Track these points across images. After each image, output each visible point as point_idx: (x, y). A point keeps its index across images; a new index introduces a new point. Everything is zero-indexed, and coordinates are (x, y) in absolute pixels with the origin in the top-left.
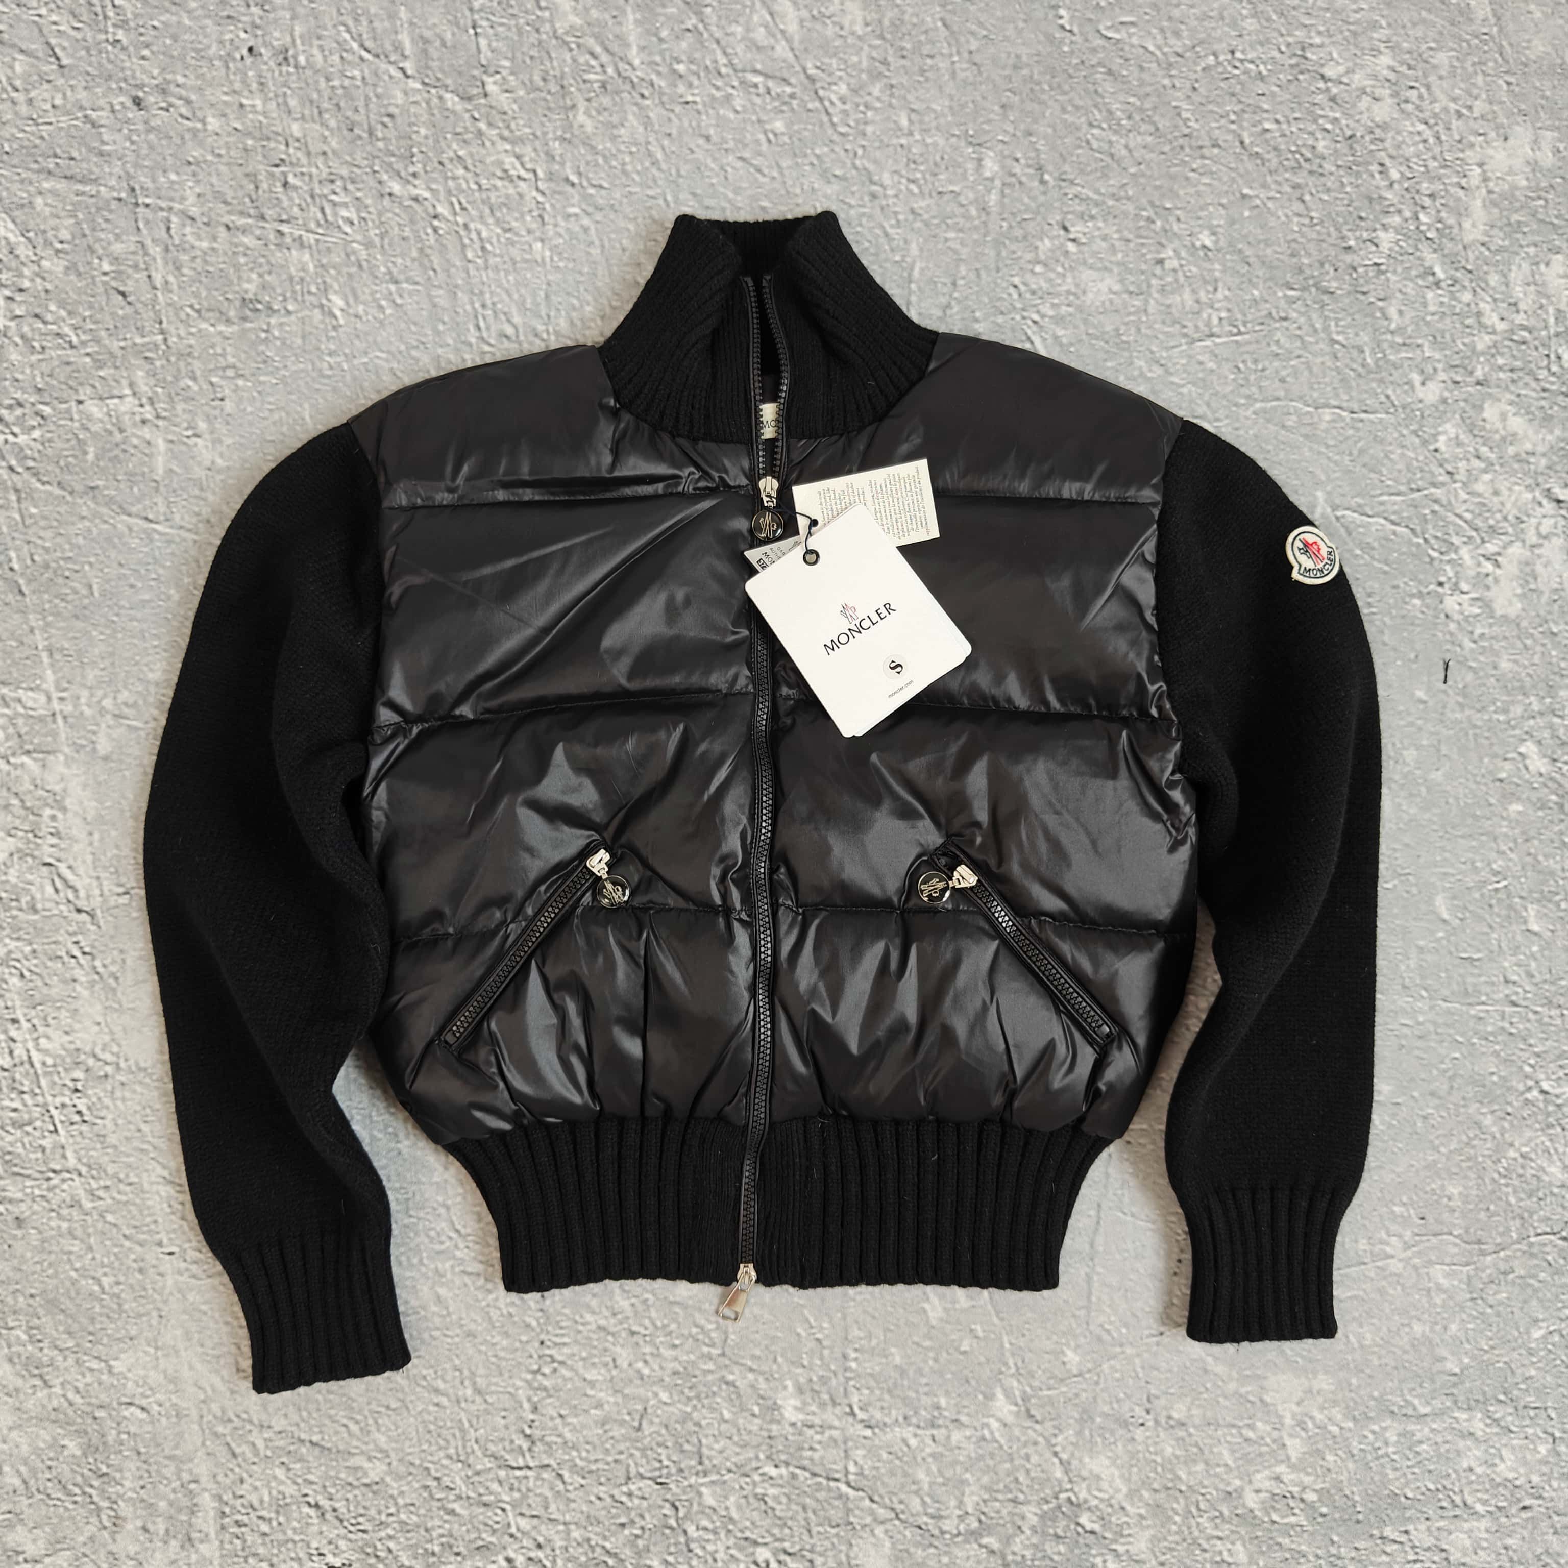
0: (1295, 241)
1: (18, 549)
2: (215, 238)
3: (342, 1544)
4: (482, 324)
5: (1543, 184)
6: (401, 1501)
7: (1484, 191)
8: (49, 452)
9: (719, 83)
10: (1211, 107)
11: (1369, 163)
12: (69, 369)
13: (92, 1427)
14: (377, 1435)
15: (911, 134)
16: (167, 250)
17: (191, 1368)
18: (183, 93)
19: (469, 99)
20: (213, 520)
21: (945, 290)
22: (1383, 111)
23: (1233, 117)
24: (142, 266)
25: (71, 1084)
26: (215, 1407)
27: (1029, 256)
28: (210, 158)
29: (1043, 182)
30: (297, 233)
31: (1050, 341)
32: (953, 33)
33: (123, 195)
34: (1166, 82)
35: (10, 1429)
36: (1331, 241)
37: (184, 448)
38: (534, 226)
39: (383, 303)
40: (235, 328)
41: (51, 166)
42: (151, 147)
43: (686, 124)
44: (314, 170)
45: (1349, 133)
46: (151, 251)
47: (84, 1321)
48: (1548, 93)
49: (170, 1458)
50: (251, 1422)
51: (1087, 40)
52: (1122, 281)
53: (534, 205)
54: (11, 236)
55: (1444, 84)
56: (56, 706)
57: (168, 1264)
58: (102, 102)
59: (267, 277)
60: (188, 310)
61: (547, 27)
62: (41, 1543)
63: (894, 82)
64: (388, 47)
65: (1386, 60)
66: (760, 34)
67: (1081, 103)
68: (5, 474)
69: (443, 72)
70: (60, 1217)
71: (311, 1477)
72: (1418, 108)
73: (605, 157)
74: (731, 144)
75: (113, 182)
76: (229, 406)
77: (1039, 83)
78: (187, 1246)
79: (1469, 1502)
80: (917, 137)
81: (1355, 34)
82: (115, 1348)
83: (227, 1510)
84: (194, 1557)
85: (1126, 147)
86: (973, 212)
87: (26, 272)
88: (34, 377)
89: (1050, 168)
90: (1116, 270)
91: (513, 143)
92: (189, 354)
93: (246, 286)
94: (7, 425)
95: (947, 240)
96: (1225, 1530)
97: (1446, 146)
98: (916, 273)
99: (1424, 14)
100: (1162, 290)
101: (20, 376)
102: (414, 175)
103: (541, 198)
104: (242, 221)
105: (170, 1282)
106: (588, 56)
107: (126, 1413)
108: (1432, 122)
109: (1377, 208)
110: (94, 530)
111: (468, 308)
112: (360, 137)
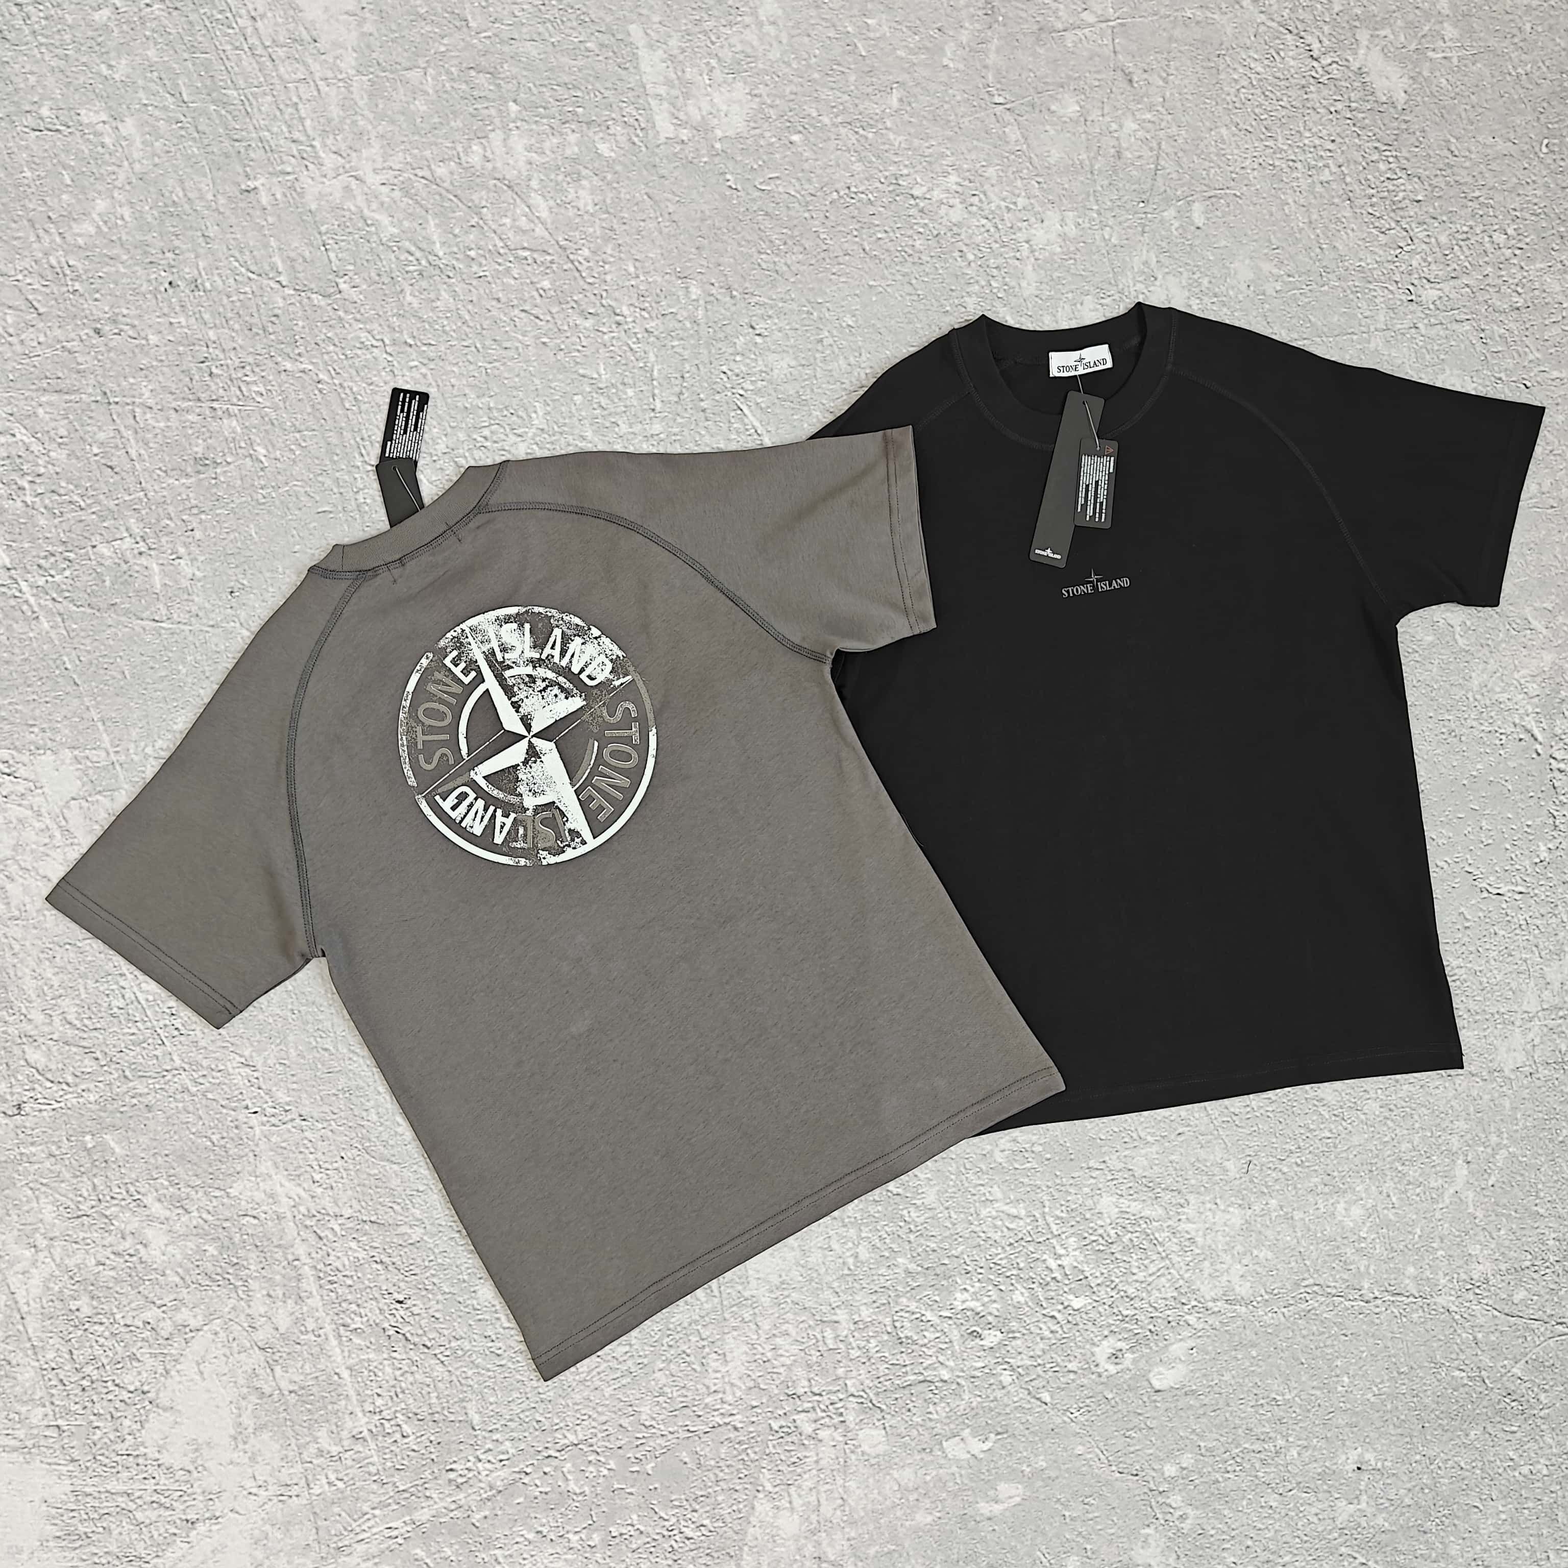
0: (910, 312)
1: (68, 655)
2: (168, 420)
3: (402, 1285)
4: (363, 451)
5: (1072, 249)
6: (436, 1251)
7: (1032, 259)
8: (78, 584)
9: (500, 261)
10: (839, 228)
11: (951, 252)
12: (82, 524)
13: (222, 1234)
14: (414, 1210)
15: (638, 277)
16: (136, 432)
17: (282, 1185)
18: (128, 320)
19: (329, 296)
20: (200, 614)
21: (677, 382)
22: (957, 214)
23: (855, 233)
24: (121, 446)
25: (168, 1011)
26: (303, 1209)
27: (731, 350)
28: (155, 363)
29: (732, 297)
30: (225, 407)
31: (753, 408)
32: (656, 202)
33: (99, 398)
34: (807, 215)
35: (166, 1245)
36: (934, 309)
37: (172, 568)
38: (388, 378)
39: (293, 447)
40: (193, 480)
41: (45, 385)
42: (113, 362)
43: (482, 292)
44: (229, 361)
45: (935, 232)
46: (125, 434)
47: (205, 1166)
48: (1066, 186)
49: (279, 1246)
50: (328, 1214)
51: (748, 194)
52: (796, 358)
53: (386, 364)
54: (24, 438)
55: (996, 189)
56: (113, 757)
57: (254, 1120)
58: (73, 335)
59: (209, 441)
60: (158, 472)
61: (375, 238)
62: (200, 1318)
63: (620, 242)
64: (267, 268)
65: (953, 178)
66: (523, 222)
67: (749, 238)
68: (50, 604)
69: (307, 279)
70: (176, 1100)
71: (375, 1244)
72: (981, 209)
73: (429, 323)
74: (515, 302)
75: (90, 390)
76: (198, 534)
77: (719, 229)
78: (265, 1106)
79: (1142, 1135)
80: (642, 278)
81: (930, 163)
82: (229, 1181)
83: (321, 1275)
84: (305, 1309)
85: (786, 264)
86: (688, 325)
87: (40, 462)
88: (59, 534)
89: (736, 286)
90: (791, 351)
91: (364, 323)
92: (164, 502)
93: (196, 449)
94: (46, 570)
95: (673, 347)
96: (985, 1179)
97: (1002, 232)
98: (655, 373)
99: (975, 142)
100: (824, 360)
101: (49, 535)
102: (299, 354)
103: (390, 359)
104: (185, 405)
105: (257, 1130)
106: (407, 255)
107: (244, 1222)
108: (990, 217)
109: (962, 281)
110: (120, 635)
111: (352, 442)
112: (257, 334)
